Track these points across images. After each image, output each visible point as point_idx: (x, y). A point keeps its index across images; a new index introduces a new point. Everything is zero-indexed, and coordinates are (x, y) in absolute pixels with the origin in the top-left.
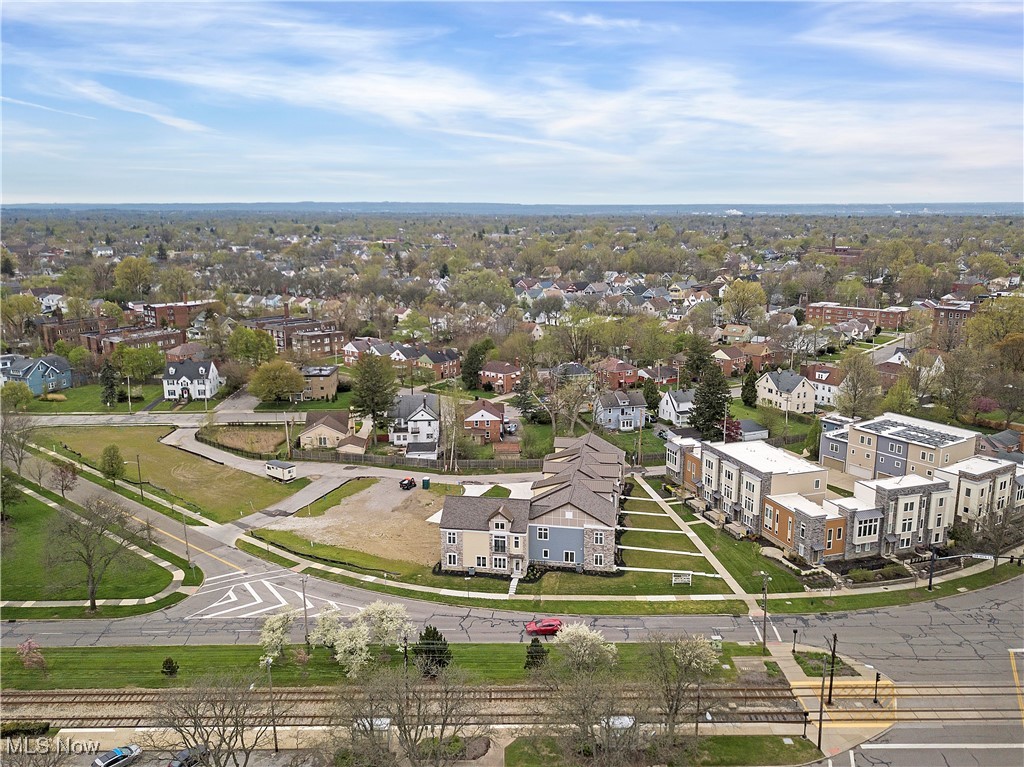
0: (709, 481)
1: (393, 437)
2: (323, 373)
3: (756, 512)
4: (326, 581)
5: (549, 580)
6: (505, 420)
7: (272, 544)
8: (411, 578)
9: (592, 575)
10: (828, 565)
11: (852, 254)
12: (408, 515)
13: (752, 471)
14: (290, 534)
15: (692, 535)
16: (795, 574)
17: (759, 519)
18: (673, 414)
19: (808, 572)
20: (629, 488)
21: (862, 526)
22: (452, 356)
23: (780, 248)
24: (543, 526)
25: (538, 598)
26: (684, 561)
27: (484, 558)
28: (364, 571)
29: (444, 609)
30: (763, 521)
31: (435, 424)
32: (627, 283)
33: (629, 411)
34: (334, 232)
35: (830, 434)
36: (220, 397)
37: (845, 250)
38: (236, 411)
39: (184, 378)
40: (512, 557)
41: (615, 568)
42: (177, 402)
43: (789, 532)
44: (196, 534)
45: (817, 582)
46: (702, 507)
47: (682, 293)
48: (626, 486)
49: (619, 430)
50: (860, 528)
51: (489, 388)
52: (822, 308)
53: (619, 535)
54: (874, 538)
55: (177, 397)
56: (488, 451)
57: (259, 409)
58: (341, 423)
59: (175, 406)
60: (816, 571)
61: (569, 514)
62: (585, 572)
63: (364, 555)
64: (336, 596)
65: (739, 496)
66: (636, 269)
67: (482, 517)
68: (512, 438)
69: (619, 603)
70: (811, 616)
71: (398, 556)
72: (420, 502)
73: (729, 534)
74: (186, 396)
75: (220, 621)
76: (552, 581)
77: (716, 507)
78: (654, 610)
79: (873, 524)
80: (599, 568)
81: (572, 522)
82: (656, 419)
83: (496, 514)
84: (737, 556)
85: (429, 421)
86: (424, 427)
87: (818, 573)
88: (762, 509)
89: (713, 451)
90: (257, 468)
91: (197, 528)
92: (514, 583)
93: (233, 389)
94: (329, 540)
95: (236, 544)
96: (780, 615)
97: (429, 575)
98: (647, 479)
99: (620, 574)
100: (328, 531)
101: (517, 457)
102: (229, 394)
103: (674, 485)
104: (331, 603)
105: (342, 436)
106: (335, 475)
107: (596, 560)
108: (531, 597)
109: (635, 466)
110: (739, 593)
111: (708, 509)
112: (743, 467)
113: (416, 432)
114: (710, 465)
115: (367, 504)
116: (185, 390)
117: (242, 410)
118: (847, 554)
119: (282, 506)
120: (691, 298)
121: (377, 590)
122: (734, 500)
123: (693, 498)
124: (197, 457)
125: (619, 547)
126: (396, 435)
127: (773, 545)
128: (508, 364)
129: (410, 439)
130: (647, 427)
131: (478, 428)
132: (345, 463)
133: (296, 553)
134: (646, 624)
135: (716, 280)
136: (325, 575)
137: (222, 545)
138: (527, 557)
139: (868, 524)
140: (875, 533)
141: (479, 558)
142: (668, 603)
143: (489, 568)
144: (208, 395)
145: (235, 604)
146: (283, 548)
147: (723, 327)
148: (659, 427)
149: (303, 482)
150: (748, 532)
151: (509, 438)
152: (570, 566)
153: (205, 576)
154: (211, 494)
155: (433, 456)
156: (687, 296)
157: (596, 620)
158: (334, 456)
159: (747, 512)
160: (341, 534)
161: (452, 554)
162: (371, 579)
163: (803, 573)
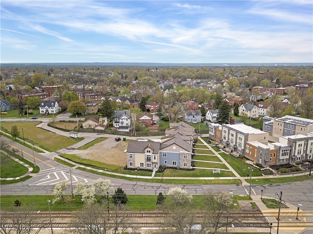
0: (225, 138)
1: (114, 124)
2: (93, 105)
3: (243, 148)
4: (84, 172)
5: (167, 171)
6: (153, 120)
7: (67, 159)
8: (116, 171)
9: (183, 170)
10: (271, 167)
11: (265, 74)
12: (117, 150)
13: (241, 133)
14: (74, 156)
15: (219, 156)
16: (259, 170)
17: (244, 151)
18: (211, 118)
19: (263, 169)
20: (196, 141)
21: (283, 152)
22: (136, 101)
23: (242, 73)
24: (165, 152)
25: (162, 178)
26: (217, 165)
27: (143, 164)
28: (99, 168)
29: (127, 182)
30: (245, 151)
31: (129, 120)
32: (194, 82)
33: (196, 116)
34: (104, 70)
35: (267, 123)
36: (59, 113)
37: (262, 73)
38: (63, 117)
39: (46, 107)
40: (153, 163)
41: (191, 167)
42: (44, 114)
43: (256, 155)
44: (41, 155)
45: (267, 173)
46: (222, 147)
47: (212, 85)
48: (195, 140)
49: (192, 123)
50: (282, 153)
51: (148, 110)
52: (257, 88)
53: (193, 156)
54: (287, 157)
55: (44, 113)
56: (147, 129)
57: (71, 117)
58: (97, 120)
59: (43, 116)
60: (266, 168)
61: (174, 147)
62: (180, 169)
63: (100, 163)
64: (87, 177)
65: (236, 143)
66: (197, 78)
67: (142, 149)
68: (156, 125)
69: (193, 180)
70: (266, 185)
71: (112, 163)
72: (122, 145)
73: (233, 156)
74: (47, 112)
75: (42, 186)
76: (168, 172)
77: (227, 147)
78: (206, 183)
79: (287, 152)
80: (186, 167)
81: (176, 150)
82: (205, 119)
83: (147, 147)
84: (237, 164)
85: (127, 119)
86: (125, 121)
87: (267, 169)
88: (245, 147)
89: (226, 127)
90: (67, 134)
91: (41, 154)
92: (154, 172)
93: (63, 110)
94: (87, 157)
95: (54, 159)
96: (254, 185)
97: (123, 170)
98: (202, 138)
99: (193, 169)
100: (87, 154)
101: (157, 131)
102: (62, 112)
103: (212, 140)
104: (85, 180)
105: (97, 124)
106: (93, 136)
107: (184, 165)
108: (160, 178)
109: (198, 134)
110: (238, 177)
111: (224, 147)
112: (237, 132)
113: (122, 123)
114: (225, 132)
115: (103, 146)
116: (47, 111)
117: (66, 117)
118: (277, 163)
119: (73, 147)
120: (215, 86)
121: (103, 175)
122: (234, 144)
123: (219, 144)
124: (47, 131)
125: (193, 160)
126: (115, 124)
127: (249, 160)
128: (155, 103)
129: (120, 125)
130: (202, 122)
131: (144, 121)
132: (97, 133)
133: (75, 162)
134: (204, 188)
135: (222, 81)
136: (84, 169)
137: (49, 159)
138: (159, 163)
139: (285, 152)
140: (288, 155)
141: (141, 164)
142: (212, 180)
143: (145, 167)
144: (55, 113)
145: (49, 180)
146: (71, 160)
147: (226, 94)
148: (205, 122)
149: (82, 139)
150: (239, 155)
151: (154, 125)
152: (175, 167)
153: (40, 170)
154: (49, 142)
155: (128, 130)
156: (214, 85)
157: (184, 186)
158: (94, 131)
159: (239, 148)
160: (92, 155)
161: (131, 162)
162: (101, 171)
163: (262, 169)
